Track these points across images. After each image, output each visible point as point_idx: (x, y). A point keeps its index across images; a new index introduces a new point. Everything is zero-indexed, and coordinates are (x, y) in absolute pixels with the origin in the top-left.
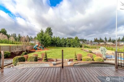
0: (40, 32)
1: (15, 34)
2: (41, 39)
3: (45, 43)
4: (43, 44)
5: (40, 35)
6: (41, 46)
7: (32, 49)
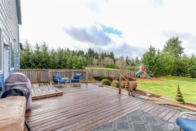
0: (148, 51)
1: (123, 57)
2: (149, 63)
3: (157, 68)
4: (153, 71)
5: (147, 56)
6: (148, 73)
7: (134, 77)
